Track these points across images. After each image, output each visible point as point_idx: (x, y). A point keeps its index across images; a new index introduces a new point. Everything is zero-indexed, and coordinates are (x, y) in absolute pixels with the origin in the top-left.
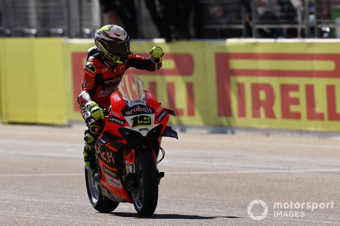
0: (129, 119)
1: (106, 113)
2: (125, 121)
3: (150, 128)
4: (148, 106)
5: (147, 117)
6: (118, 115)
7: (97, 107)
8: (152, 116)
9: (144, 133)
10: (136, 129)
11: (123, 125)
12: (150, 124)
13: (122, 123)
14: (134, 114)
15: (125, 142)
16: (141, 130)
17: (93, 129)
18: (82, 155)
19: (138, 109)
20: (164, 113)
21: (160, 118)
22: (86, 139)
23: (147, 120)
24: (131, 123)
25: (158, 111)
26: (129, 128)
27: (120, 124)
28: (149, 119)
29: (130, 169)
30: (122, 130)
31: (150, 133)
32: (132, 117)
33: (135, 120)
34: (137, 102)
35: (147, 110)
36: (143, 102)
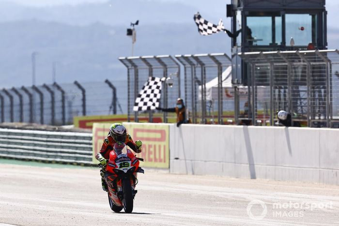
1: (107, 161)
2: (116, 165)
3: (129, 168)
4: (128, 157)
5: (127, 163)
6: (113, 162)
7: (103, 159)
8: (130, 162)
9: (125, 171)
10: (121, 169)
12: (129, 166)
13: (114, 166)
14: (120, 161)
15: (116, 176)
16: (123, 169)
17: (104, 169)
18: (101, 183)
19: (123, 159)
20: (136, 160)
21: (134, 163)
22: (101, 174)
23: (127, 165)
24: (119, 166)
25: (133, 159)
26: (118, 169)
29: (119, 189)
30: (114, 170)
31: (129, 171)
32: (119, 163)
33: (121, 164)
34: (122, 155)
35: (127, 159)
36: (125, 155)
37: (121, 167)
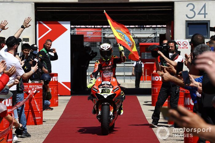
0: (100, 90)
2: (98, 90)
3: (109, 94)
5: (108, 89)
6: (96, 88)
8: (111, 90)
9: (105, 97)
10: (102, 94)
11: (97, 92)
12: (109, 93)
13: (97, 91)
15: (98, 100)
16: (104, 95)
21: (115, 91)
23: (108, 91)
25: (115, 87)
26: (99, 93)
27: (96, 91)
28: (109, 90)
31: (108, 97)
32: (102, 89)
33: (102, 90)
34: (105, 82)
35: (109, 86)
36: (108, 83)
37: (102, 92)
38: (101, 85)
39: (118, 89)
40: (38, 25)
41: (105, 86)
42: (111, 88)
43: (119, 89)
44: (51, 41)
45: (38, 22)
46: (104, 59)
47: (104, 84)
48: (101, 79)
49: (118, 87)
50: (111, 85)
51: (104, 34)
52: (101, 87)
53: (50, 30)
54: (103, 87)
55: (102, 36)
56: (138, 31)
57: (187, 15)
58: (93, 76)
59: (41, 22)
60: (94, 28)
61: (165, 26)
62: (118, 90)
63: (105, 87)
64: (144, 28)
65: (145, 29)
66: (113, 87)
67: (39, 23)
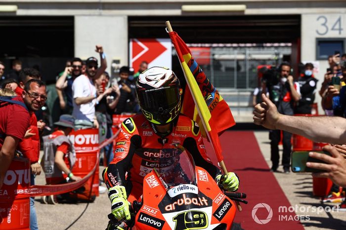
5: (199, 213)
6: (153, 211)
8: (208, 212)
21: (221, 213)
23: (199, 219)
27: (156, 227)
28: (202, 215)
34: (182, 189)
35: (199, 202)
36: (193, 189)
38: (169, 200)
39: (227, 205)
40: (131, 44)
41: (185, 201)
42: (204, 206)
43: (231, 205)
44: (147, 63)
45: (131, 40)
46: (153, 121)
47: (180, 197)
48: (157, 178)
49: (226, 200)
50: (200, 195)
51: (213, 55)
52: (172, 207)
53: (146, 49)
54: (178, 208)
55: (211, 57)
56: (257, 51)
57: (317, 32)
58: (113, 179)
59: (136, 40)
60: (201, 47)
61: (290, 44)
62: (228, 209)
63: (183, 207)
64: (263, 47)
65: (266, 49)
66: (210, 203)
67: (134, 42)
